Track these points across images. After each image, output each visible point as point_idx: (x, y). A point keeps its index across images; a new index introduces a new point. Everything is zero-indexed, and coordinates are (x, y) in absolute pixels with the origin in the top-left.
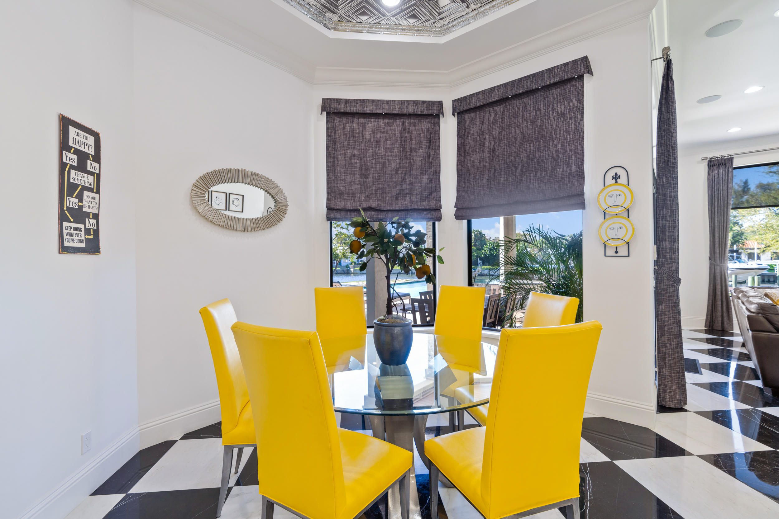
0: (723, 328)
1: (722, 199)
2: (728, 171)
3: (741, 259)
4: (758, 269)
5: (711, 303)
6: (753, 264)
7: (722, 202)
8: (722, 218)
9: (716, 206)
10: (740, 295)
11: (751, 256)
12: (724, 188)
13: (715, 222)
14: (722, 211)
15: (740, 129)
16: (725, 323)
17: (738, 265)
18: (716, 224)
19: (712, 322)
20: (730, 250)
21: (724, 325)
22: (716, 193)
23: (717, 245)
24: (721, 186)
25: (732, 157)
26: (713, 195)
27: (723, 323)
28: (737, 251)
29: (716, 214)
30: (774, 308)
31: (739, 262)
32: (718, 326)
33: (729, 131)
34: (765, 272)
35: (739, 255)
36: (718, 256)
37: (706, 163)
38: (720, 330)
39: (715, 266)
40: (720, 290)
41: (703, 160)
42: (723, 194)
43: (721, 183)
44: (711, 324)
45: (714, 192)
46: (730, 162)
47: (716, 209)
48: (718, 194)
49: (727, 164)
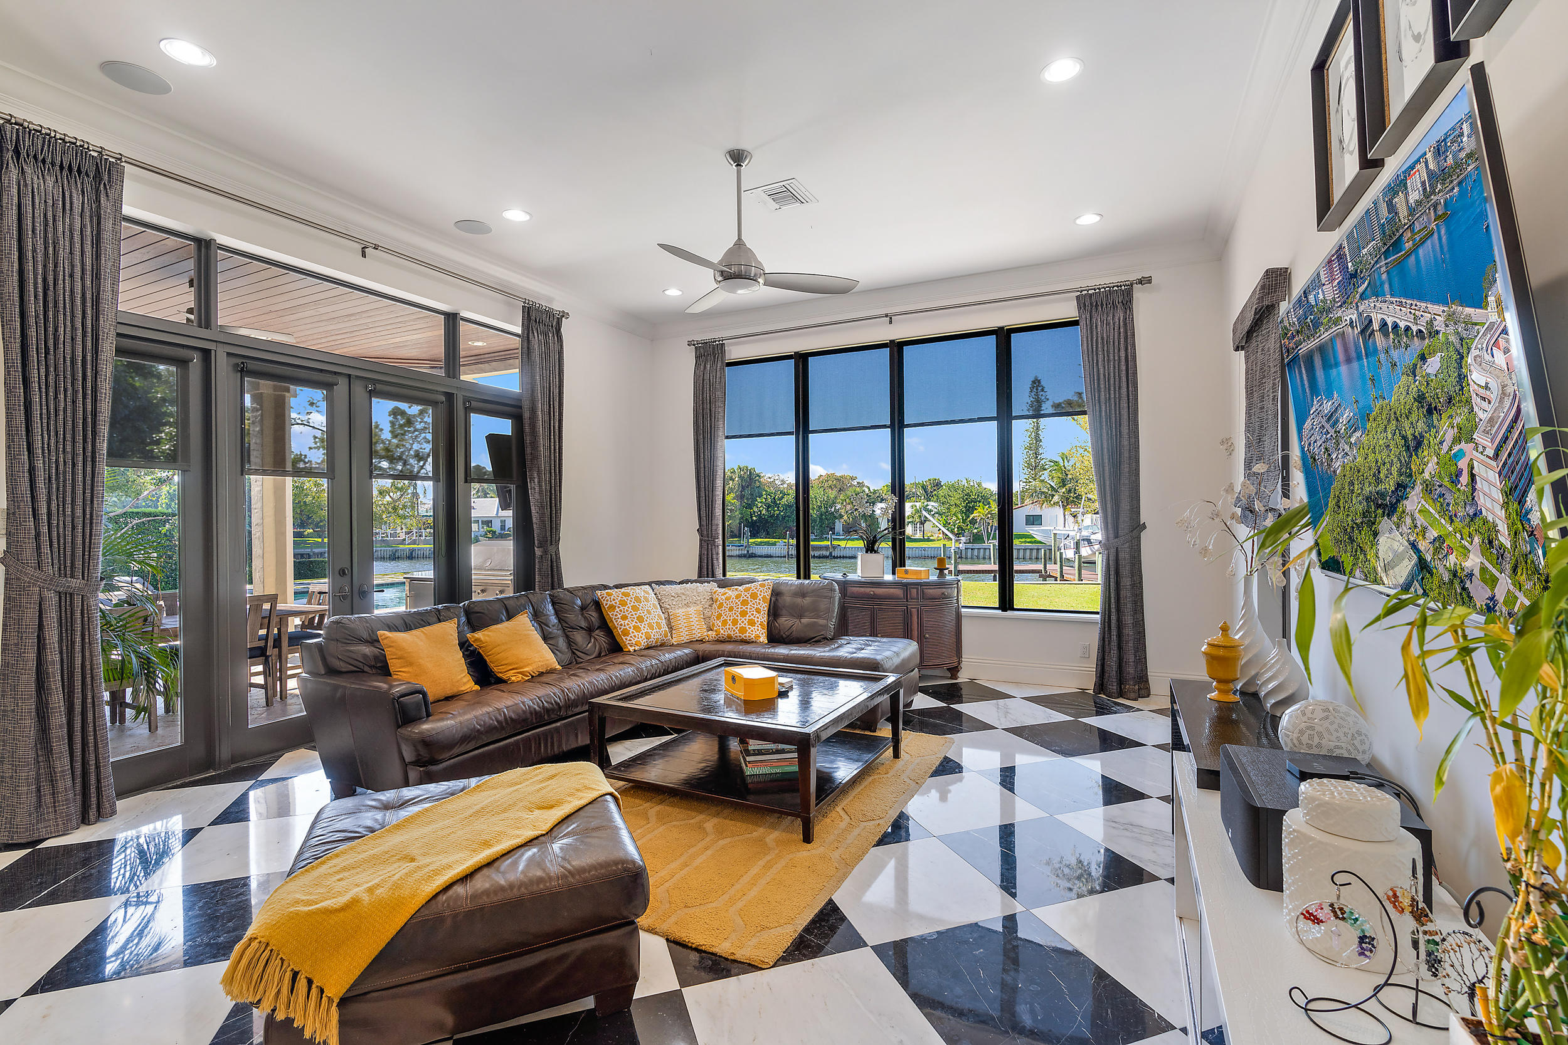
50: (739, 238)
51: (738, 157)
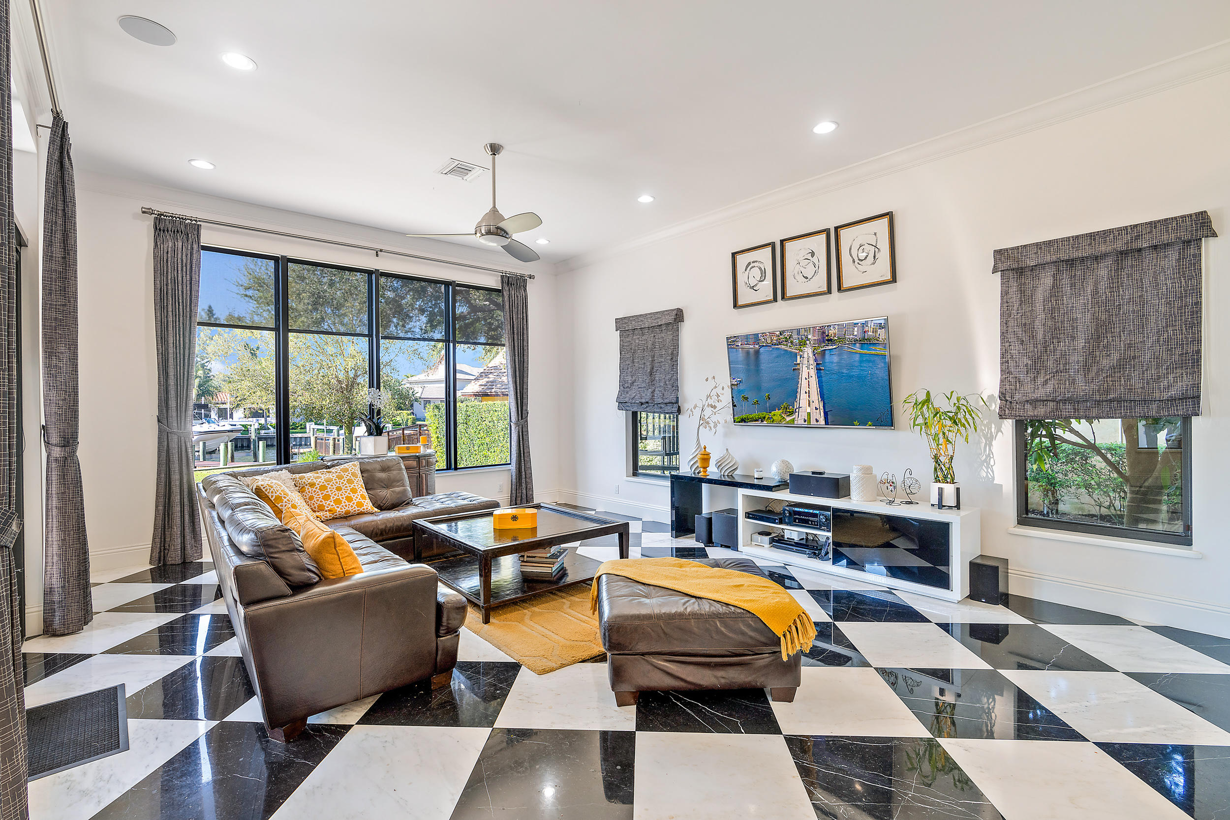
0: (184, 558)
1: (180, 301)
2: (192, 248)
3: (210, 417)
4: (232, 431)
5: (161, 512)
6: (225, 425)
7: (181, 307)
8: (181, 339)
9: (170, 313)
10: (215, 500)
11: (223, 414)
12: (185, 281)
13: (168, 346)
14: (181, 325)
15: (212, 167)
16: (188, 547)
17: (206, 427)
18: (171, 351)
19: (165, 549)
20: (195, 405)
21: (186, 552)
22: (170, 287)
23: (172, 393)
24: (180, 276)
25: (198, 223)
26: (165, 290)
27: (183, 548)
28: (205, 407)
29: (170, 329)
30: (285, 537)
31: (209, 422)
32: (174, 557)
33: (193, 163)
34: (239, 435)
35: (208, 413)
36: (174, 414)
37: (150, 221)
38: (179, 564)
39: (170, 435)
40: (178, 483)
41: (144, 212)
42: (182, 292)
43: (180, 269)
44: (162, 554)
45: (167, 285)
46: (196, 233)
47: (170, 319)
48: (174, 290)
49: (190, 235)
50: (494, 207)
51: (495, 149)
